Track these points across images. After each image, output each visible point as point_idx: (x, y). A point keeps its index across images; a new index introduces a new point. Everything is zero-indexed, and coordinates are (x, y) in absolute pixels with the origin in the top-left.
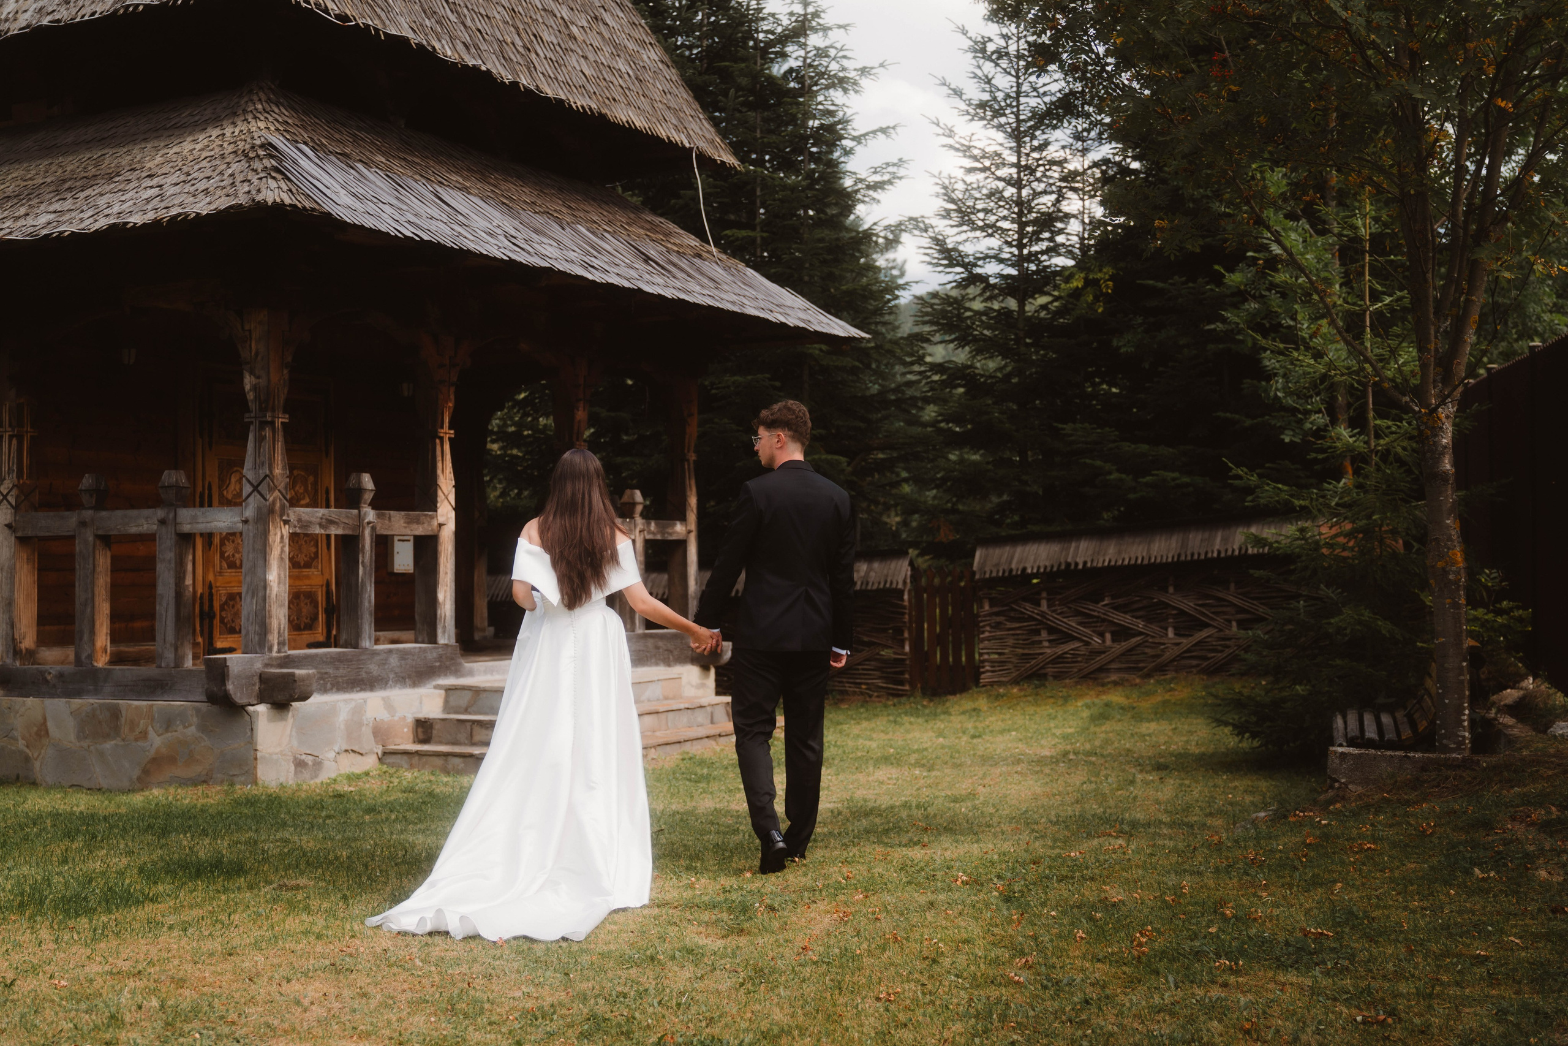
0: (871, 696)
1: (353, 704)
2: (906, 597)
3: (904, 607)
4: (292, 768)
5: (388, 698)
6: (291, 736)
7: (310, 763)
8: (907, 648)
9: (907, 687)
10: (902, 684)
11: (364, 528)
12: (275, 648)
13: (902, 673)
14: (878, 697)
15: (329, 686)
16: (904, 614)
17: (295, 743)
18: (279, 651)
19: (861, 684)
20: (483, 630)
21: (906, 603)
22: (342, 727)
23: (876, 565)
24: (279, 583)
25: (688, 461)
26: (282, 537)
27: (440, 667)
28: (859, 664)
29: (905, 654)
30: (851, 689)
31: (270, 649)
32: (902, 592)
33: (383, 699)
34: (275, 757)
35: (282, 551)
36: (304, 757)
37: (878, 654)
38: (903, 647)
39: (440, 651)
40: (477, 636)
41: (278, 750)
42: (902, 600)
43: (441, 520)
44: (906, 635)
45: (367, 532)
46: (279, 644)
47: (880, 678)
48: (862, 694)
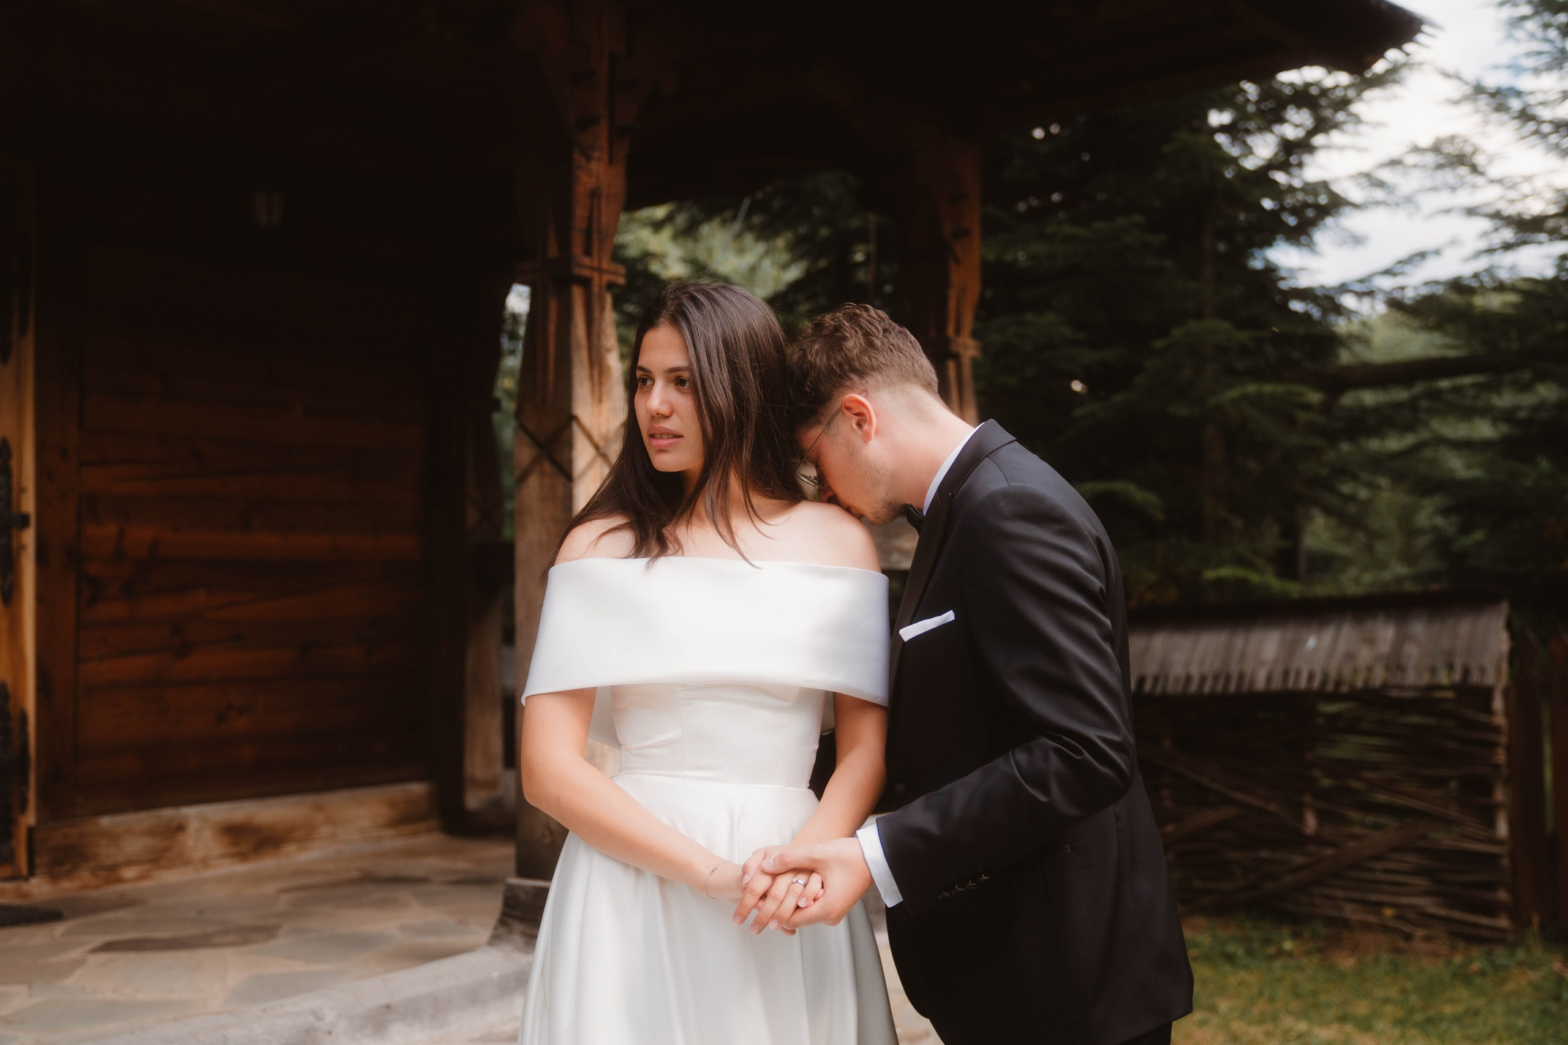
0: (1408, 937)
2: (1498, 704)
3: (1496, 730)
8: (1502, 828)
9: (1503, 922)
10: (1490, 910)
13: (1491, 886)
14: (1428, 939)
16: (1493, 745)
19: (1381, 905)
20: (491, 784)
21: (1500, 720)
23: (1418, 628)
25: (956, 357)
28: (1378, 858)
29: (1499, 842)
30: (1351, 912)
32: (1487, 693)
37: (1424, 837)
38: (1491, 824)
40: (474, 800)
42: (1488, 709)
44: (1500, 795)
47: (1427, 893)
48: (1385, 929)
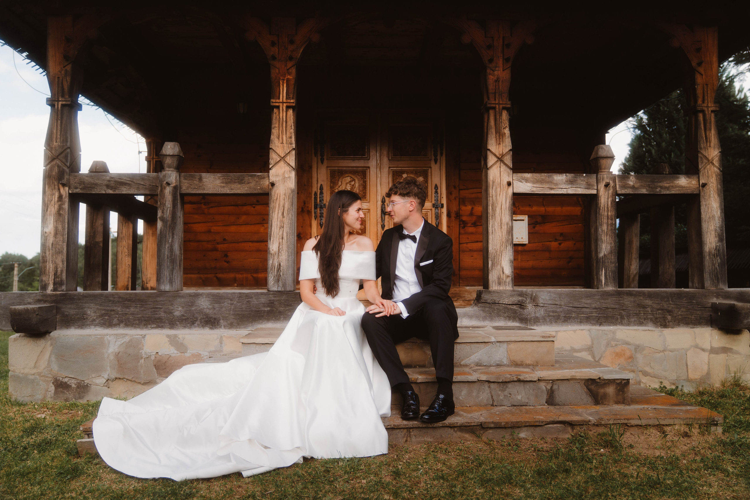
1: (127, 339)
4: (52, 388)
5: (175, 336)
6: (49, 361)
7: (73, 386)
11: (163, 189)
12: (51, 287)
15: (115, 321)
17: (55, 368)
18: (55, 289)
22: (112, 357)
24: (56, 234)
26: (60, 197)
27: (269, 312)
31: (44, 287)
33: (168, 336)
34: (31, 377)
35: (60, 208)
36: (66, 380)
39: (272, 297)
41: (35, 371)
43: (272, 179)
45: (168, 191)
46: (54, 284)
